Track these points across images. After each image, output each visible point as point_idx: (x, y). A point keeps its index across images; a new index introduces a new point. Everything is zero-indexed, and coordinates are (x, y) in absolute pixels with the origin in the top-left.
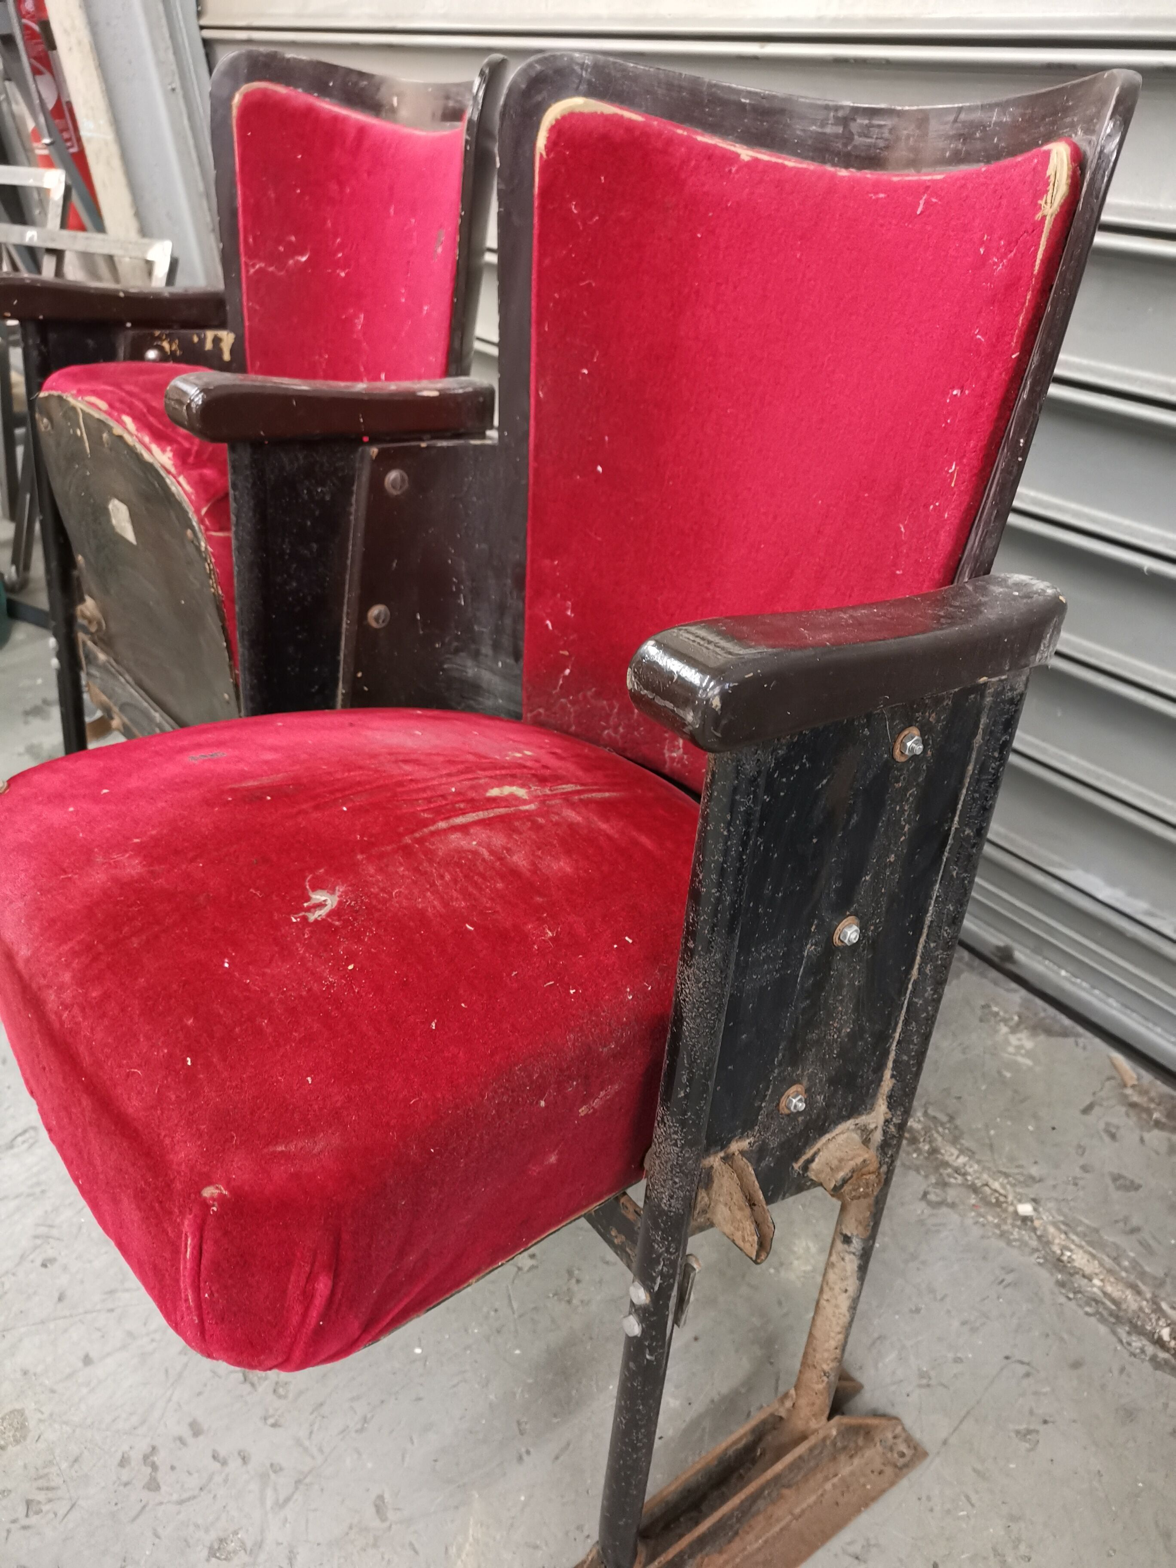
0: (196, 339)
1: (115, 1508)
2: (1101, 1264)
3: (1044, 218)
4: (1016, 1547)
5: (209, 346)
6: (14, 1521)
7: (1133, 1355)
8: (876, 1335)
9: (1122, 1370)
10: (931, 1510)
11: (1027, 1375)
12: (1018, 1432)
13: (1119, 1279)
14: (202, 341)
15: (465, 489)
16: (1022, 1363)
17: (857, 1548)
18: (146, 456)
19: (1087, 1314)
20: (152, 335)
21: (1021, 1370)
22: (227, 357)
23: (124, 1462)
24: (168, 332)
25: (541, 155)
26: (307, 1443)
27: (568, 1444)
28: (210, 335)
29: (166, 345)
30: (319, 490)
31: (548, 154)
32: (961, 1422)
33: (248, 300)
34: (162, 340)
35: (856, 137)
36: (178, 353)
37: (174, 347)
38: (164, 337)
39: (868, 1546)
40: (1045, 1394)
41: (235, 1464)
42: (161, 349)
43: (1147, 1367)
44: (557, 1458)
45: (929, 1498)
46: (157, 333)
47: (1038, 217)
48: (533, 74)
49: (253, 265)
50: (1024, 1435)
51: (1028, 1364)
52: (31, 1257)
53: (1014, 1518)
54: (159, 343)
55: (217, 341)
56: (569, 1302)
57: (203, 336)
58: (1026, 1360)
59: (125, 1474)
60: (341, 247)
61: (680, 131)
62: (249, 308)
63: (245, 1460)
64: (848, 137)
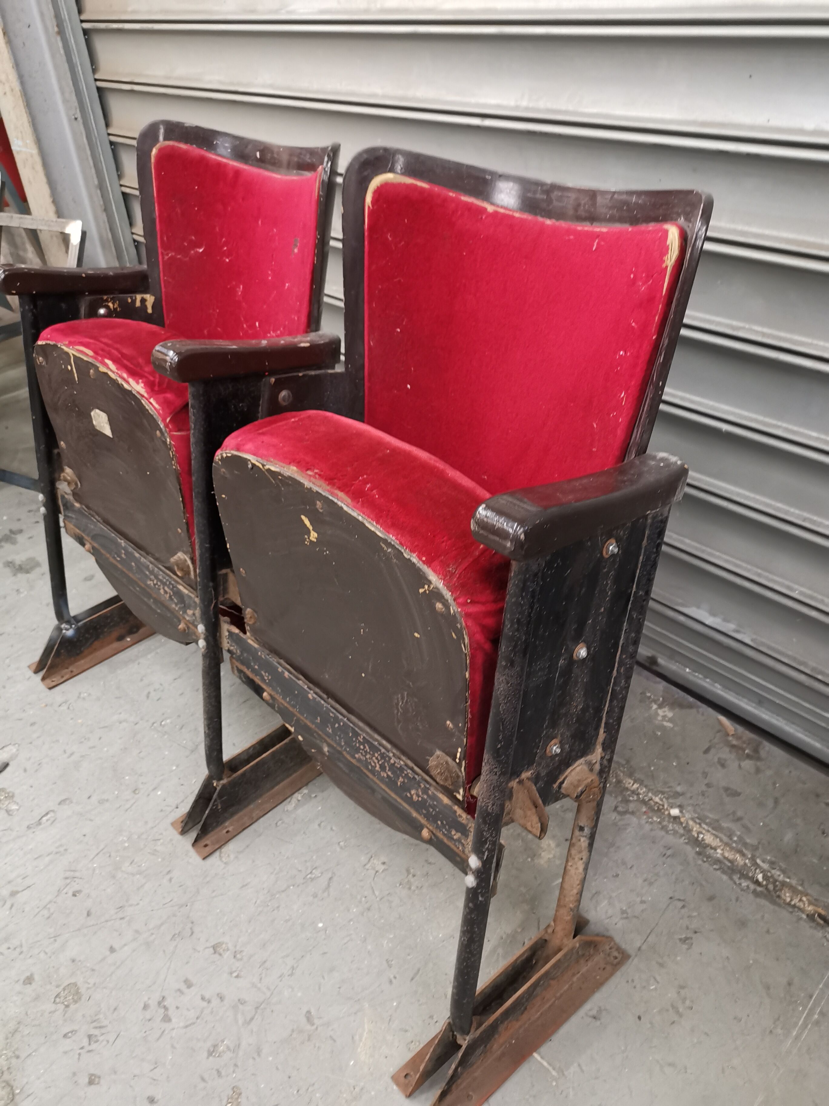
0: (130, 300)
1: (145, 1035)
2: (721, 840)
3: (667, 267)
4: (684, 1002)
5: (138, 304)
6: (82, 1048)
7: (742, 890)
8: (594, 892)
9: (737, 899)
10: (635, 987)
11: (683, 907)
12: (680, 940)
13: (732, 849)
14: (134, 301)
15: (325, 399)
16: (679, 900)
17: (594, 1012)
18: (126, 386)
19: (715, 869)
20: (102, 299)
21: (680, 904)
22: (150, 311)
23: (146, 1007)
24: (112, 296)
25: (369, 207)
26: (259, 985)
27: (419, 970)
28: (139, 297)
29: (111, 305)
30: (241, 405)
31: (373, 206)
32: (648, 937)
33: (164, 275)
34: (108, 302)
35: (554, 201)
36: (118, 309)
37: (116, 306)
38: (109, 300)
39: (600, 1011)
40: (695, 917)
41: (216, 1002)
42: (107, 307)
43: (751, 897)
44: (412, 979)
45: (633, 981)
46: (105, 297)
47: (664, 266)
48: (362, 160)
49: (167, 254)
50: (684, 941)
51: (683, 900)
52: (65, 891)
53: (682, 987)
54: (106, 304)
55: (143, 301)
56: (410, 888)
57: (134, 298)
58: (682, 898)
59: (148, 1014)
60: (226, 244)
61: (451, 194)
62: (165, 281)
63: (222, 998)
64: (549, 201)
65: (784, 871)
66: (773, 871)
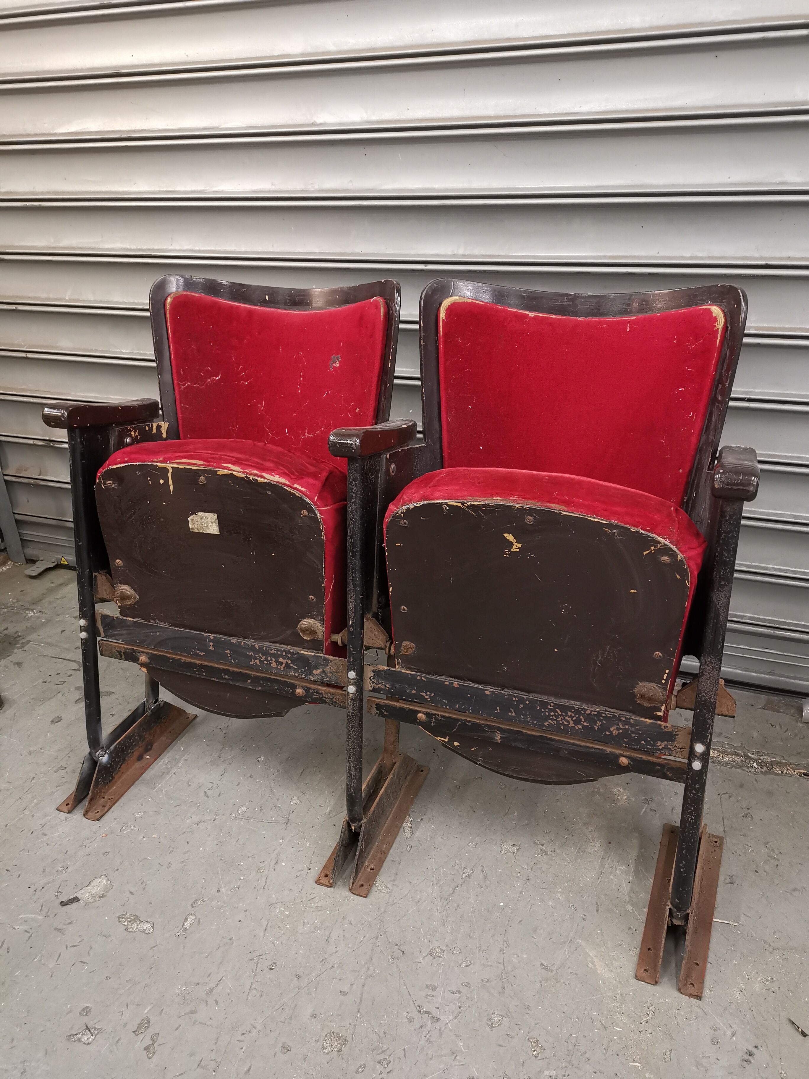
0: (147, 428)
1: (426, 1039)
2: (718, 751)
3: (718, 329)
4: (774, 852)
5: (154, 431)
6: (381, 1073)
7: (755, 774)
8: (671, 809)
9: (756, 780)
10: (740, 855)
11: (730, 797)
12: (743, 816)
13: (727, 754)
14: (151, 429)
16: (724, 794)
17: (728, 880)
19: (729, 768)
20: (127, 429)
21: (727, 796)
22: (164, 436)
23: (411, 1020)
24: (134, 426)
25: (443, 320)
26: (489, 963)
27: (597, 904)
28: (155, 425)
31: (446, 319)
32: (724, 823)
33: (181, 403)
34: (132, 431)
35: (579, 306)
36: (139, 437)
37: (137, 434)
38: (133, 429)
39: (731, 877)
40: (740, 800)
41: (464, 990)
42: (131, 436)
43: (762, 776)
44: (597, 911)
45: (736, 852)
46: (130, 427)
47: (716, 328)
49: (183, 385)
50: (745, 816)
51: (727, 793)
53: (766, 843)
54: (130, 433)
55: (159, 427)
56: (546, 854)
57: (151, 426)
58: (725, 792)
59: (417, 1024)
60: (244, 370)
62: (181, 408)
63: (468, 985)
64: (575, 306)
65: (768, 755)
66: (762, 758)
